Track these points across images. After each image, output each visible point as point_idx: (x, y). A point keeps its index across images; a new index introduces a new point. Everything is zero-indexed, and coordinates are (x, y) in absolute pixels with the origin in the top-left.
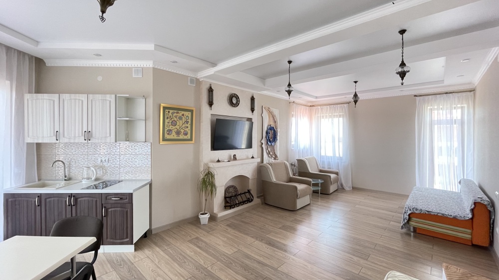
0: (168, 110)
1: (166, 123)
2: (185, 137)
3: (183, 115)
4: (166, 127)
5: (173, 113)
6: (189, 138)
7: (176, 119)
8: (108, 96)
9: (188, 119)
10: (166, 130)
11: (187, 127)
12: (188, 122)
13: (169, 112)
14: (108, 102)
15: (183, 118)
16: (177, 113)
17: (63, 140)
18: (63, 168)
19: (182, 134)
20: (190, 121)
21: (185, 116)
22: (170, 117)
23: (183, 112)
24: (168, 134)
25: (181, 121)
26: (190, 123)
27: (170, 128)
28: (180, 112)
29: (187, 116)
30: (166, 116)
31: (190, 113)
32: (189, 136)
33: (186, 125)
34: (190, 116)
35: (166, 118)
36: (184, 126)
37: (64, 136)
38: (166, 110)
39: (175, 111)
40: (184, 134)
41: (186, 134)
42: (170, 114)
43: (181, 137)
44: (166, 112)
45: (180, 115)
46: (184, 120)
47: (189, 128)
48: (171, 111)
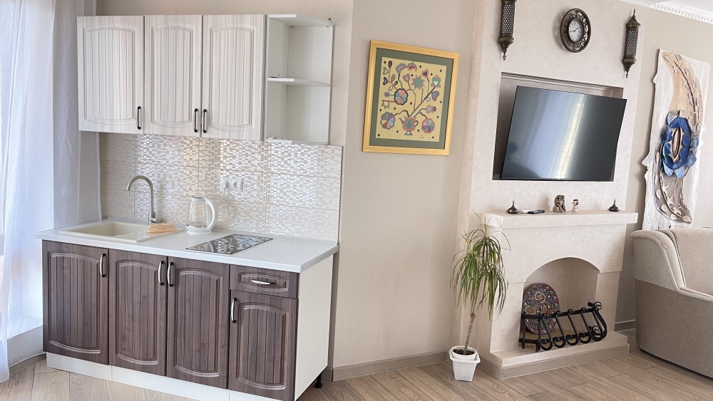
0: (388, 60)
1: (381, 97)
2: (427, 137)
3: (425, 74)
4: (380, 107)
5: (399, 69)
6: (437, 139)
7: (406, 86)
8: (248, 17)
9: (439, 85)
10: (380, 114)
11: (434, 109)
12: (438, 93)
13: (390, 63)
14: (248, 34)
15: (426, 83)
16: (411, 67)
17: (152, 129)
18: (148, 195)
19: (419, 127)
20: (441, 90)
21: (430, 78)
22: (393, 77)
23: (425, 66)
24: (385, 126)
25: (418, 92)
26: (441, 98)
27: (391, 110)
28: (418, 64)
29: (437, 79)
30: (382, 77)
31: (444, 68)
32: (435, 136)
33: (432, 103)
34: (443, 76)
35: (382, 81)
36: (425, 105)
37: (152, 120)
38: (384, 59)
39: (407, 63)
40: (423, 128)
41: (429, 129)
42: (393, 71)
43: (417, 135)
44: (383, 65)
45: (418, 73)
46: (427, 87)
47: (439, 112)
48: (396, 62)
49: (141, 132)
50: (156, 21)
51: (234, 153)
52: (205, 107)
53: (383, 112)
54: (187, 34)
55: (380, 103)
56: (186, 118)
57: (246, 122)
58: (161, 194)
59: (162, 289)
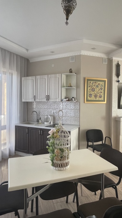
0: (90, 81)
1: (89, 90)
2: (100, 99)
6: (103, 99)
7: (94, 87)
8: (58, 75)
9: (102, 87)
10: (88, 94)
11: (102, 92)
13: (90, 82)
14: (57, 78)
15: (99, 86)
16: (95, 83)
17: (37, 100)
21: (100, 85)
22: (91, 86)
23: (99, 82)
24: (90, 97)
25: (97, 89)
26: (103, 90)
27: (91, 93)
28: (97, 82)
30: (88, 85)
31: (103, 83)
32: (102, 99)
33: (101, 91)
34: (103, 85)
35: (88, 86)
36: (99, 91)
39: (94, 82)
40: (99, 97)
41: (101, 97)
42: (91, 84)
43: (97, 99)
44: (89, 83)
45: (97, 84)
46: (99, 87)
47: (103, 93)
48: (92, 82)
49: (35, 101)
50: (38, 77)
51: (55, 105)
52: (49, 95)
53: (89, 94)
54: (45, 79)
55: (88, 91)
56: (44, 97)
57: (57, 97)
58: (39, 115)
59: (40, 136)
